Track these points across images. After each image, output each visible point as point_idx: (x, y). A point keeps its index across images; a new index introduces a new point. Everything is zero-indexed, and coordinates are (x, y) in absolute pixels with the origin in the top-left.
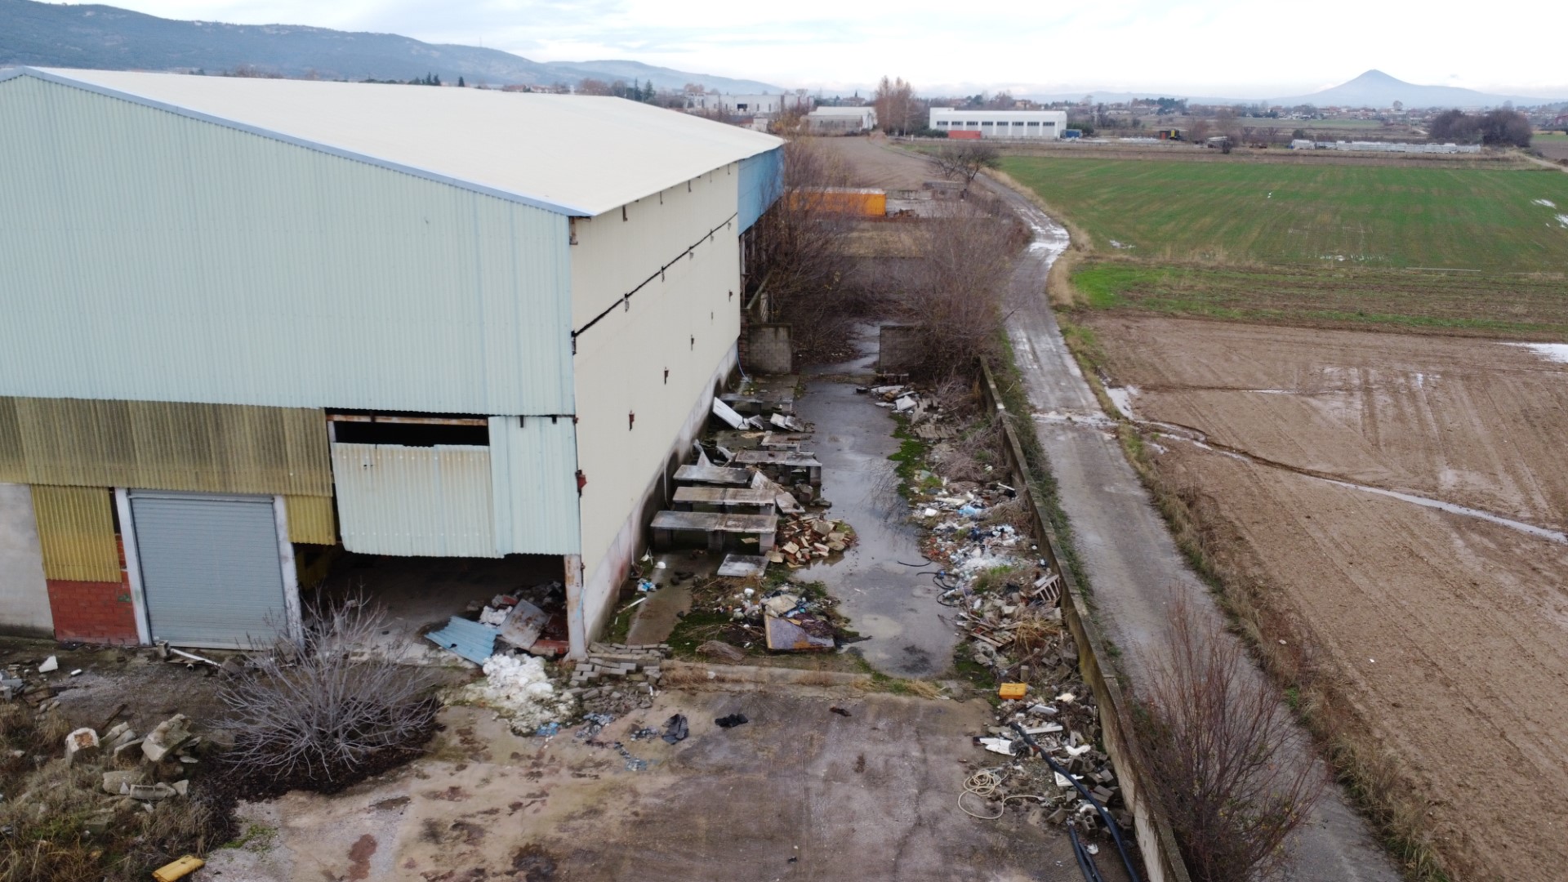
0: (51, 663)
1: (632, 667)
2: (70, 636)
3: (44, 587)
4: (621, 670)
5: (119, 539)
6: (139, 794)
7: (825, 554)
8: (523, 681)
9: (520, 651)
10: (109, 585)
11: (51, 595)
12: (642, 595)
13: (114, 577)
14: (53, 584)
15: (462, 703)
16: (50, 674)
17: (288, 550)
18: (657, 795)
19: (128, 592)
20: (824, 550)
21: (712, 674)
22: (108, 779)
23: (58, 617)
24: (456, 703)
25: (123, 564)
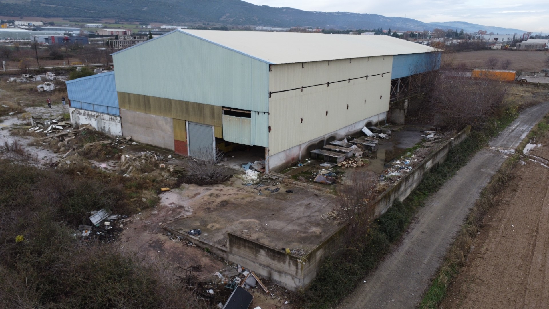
0: (170, 156)
1: (277, 177)
2: (177, 153)
3: (173, 141)
4: (274, 178)
5: (186, 132)
6: (167, 177)
7: (355, 166)
8: (251, 175)
9: (256, 170)
10: (183, 142)
11: (175, 143)
12: (298, 166)
13: (184, 141)
14: (176, 141)
15: (237, 177)
16: (169, 158)
17: (214, 139)
18: (258, 199)
19: (187, 144)
20: (355, 165)
21: (294, 183)
22: (163, 173)
23: (175, 149)
24: (236, 177)
25: (186, 138)
